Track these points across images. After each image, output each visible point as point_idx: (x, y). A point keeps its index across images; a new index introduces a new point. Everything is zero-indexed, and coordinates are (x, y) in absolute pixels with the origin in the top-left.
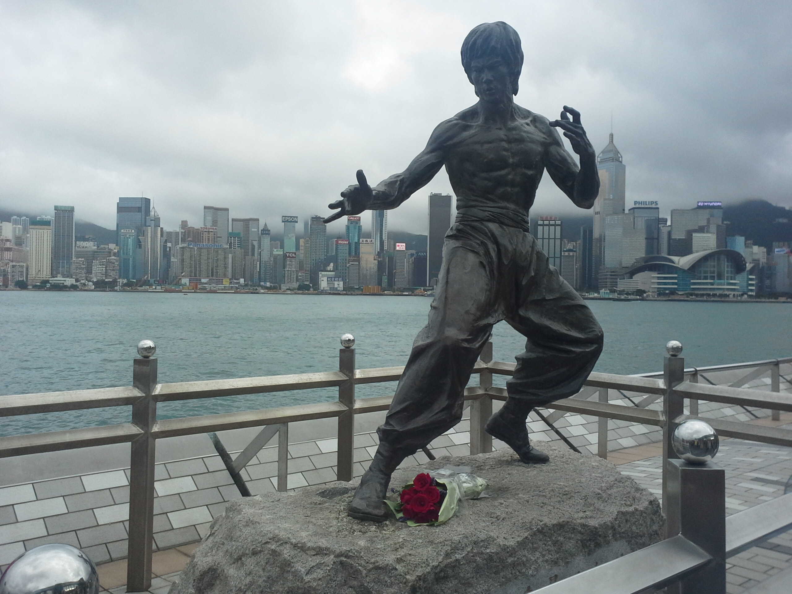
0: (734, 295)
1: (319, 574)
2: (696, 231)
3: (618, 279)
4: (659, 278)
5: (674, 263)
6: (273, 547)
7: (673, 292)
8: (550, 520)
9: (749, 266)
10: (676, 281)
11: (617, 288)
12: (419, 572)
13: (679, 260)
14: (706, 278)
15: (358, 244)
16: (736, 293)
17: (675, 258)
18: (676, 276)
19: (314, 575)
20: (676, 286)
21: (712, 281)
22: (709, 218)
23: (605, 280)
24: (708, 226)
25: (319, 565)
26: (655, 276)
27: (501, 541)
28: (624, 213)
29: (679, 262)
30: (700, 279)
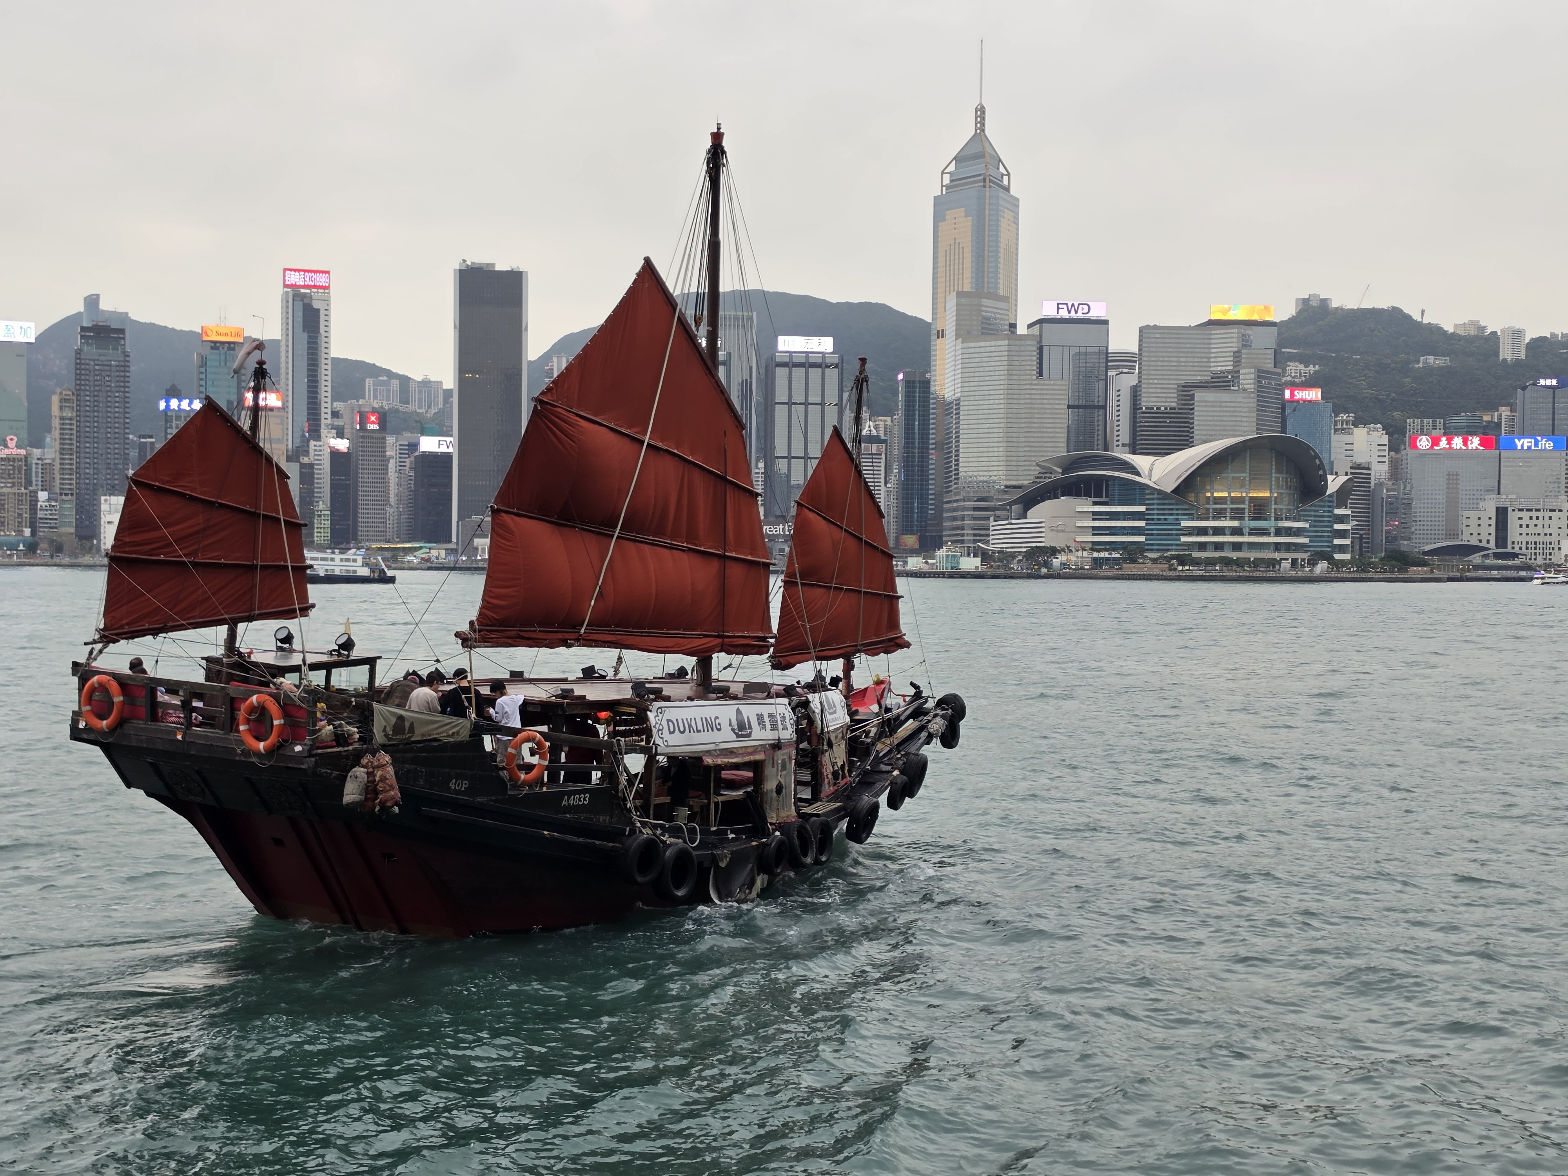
0: (1294, 562)
2: (1203, 386)
3: (992, 519)
4: (1096, 516)
5: (1138, 474)
7: (1132, 553)
9: (1334, 484)
10: (1142, 524)
11: (987, 542)
13: (1153, 464)
14: (1219, 514)
16: (1299, 556)
17: (1141, 462)
18: (1142, 509)
20: (1142, 539)
21: (1236, 523)
22: (1239, 352)
23: (959, 523)
24: (1236, 374)
26: (1085, 509)
28: (1014, 333)
29: (1151, 470)
30: (1207, 519)
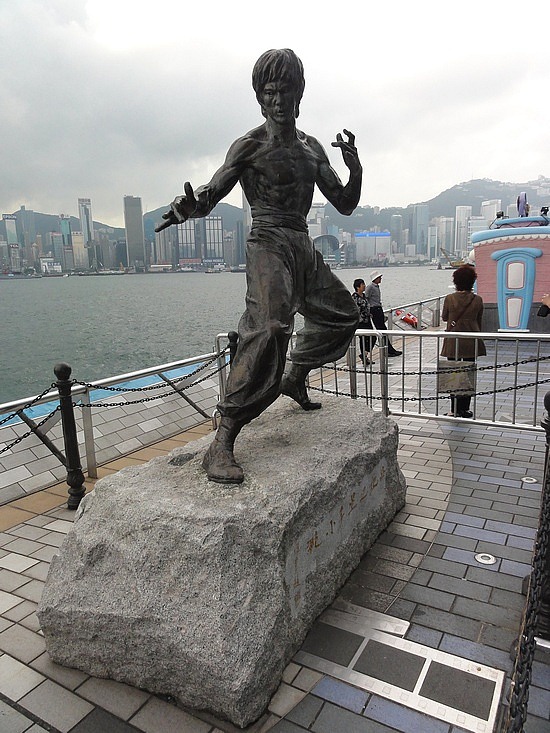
1: (215, 540)
6: (164, 523)
8: (350, 456)
9: (341, 245)
12: (286, 520)
15: (69, 236)
19: (211, 543)
22: (317, 214)
25: (213, 534)
27: (328, 481)
